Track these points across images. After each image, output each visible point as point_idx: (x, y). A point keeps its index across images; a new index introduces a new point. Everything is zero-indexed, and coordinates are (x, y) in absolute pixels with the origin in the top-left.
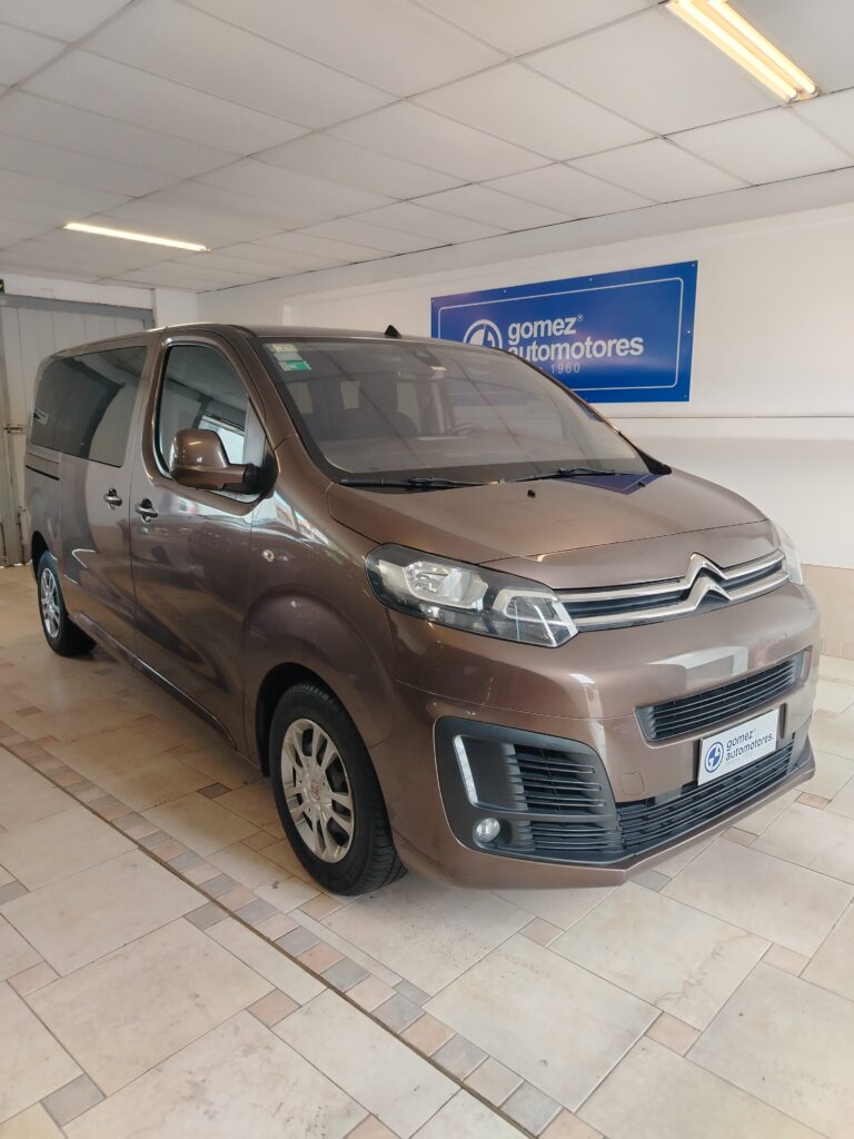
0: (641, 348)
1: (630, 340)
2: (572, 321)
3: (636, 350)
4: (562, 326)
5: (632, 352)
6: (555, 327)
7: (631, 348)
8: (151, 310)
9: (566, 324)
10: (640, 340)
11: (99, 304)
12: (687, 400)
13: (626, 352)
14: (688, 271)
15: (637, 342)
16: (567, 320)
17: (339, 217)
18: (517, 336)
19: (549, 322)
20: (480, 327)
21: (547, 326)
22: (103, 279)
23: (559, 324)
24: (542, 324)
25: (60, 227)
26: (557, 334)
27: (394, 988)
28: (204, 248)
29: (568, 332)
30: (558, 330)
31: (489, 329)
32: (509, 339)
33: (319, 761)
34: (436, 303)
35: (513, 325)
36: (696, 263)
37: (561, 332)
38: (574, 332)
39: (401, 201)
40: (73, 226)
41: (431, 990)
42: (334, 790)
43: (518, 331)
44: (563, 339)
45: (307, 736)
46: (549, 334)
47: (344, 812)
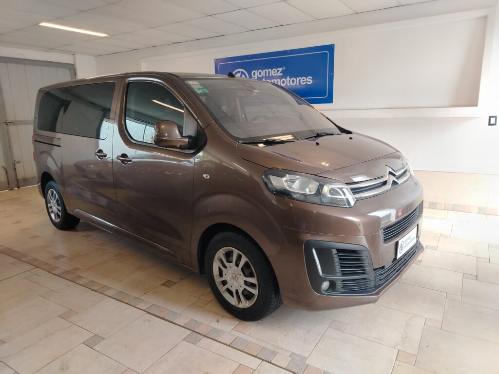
0: (311, 81)
1: (306, 78)
2: (281, 69)
3: (309, 82)
4: (276, 72)
5: (308, 83)
6: (273, 72)
7: (307, 81)
8: (73, 65)
9: (278, 71)
10: (311, 78)
11: (48, 62)
12: (332, 103)
13: (305, 83)
14: (331, 48)
15: (309, 79)
16: (278, 69)
17: (177, 22)
18: (256, 76)
19: (270, 70)
20: (239, 72)
21: (269, 72)
22: (51, 49)
23: (274, 71)
24: (267, 71)
25: (37, 24)
26: (274, 75)
27: (290, 356)
28: (106, 35)
29: (279, 74)
30: (274, 73)
31: (242, 73)
32: (252, 77)
33: (237, 265)
34: (217, 61)
35: (253, 71)
36: (334, 45)
37: (276, 74)
38: (281, 74)
39: (208, 15)
40: (44, 24)
41: (306, 355)
42: (246, 277)
43: (256, 74)
44: (276, 77)
45: (229, 255)
46: (271, 75)
47: (252, 285)
